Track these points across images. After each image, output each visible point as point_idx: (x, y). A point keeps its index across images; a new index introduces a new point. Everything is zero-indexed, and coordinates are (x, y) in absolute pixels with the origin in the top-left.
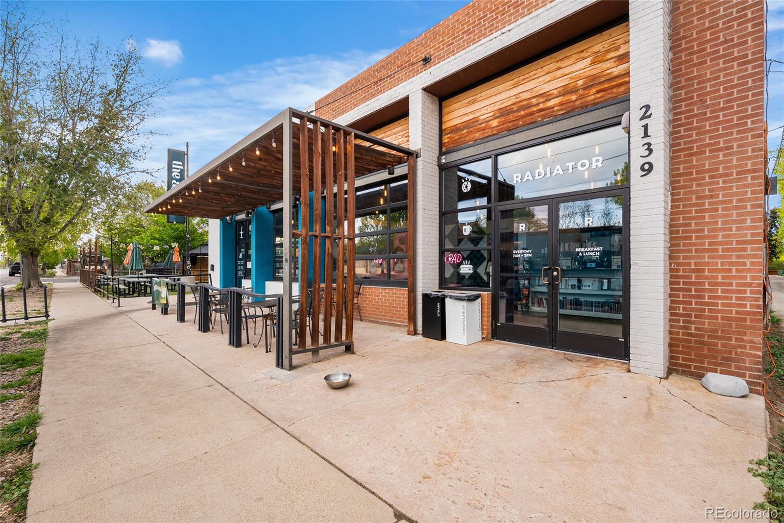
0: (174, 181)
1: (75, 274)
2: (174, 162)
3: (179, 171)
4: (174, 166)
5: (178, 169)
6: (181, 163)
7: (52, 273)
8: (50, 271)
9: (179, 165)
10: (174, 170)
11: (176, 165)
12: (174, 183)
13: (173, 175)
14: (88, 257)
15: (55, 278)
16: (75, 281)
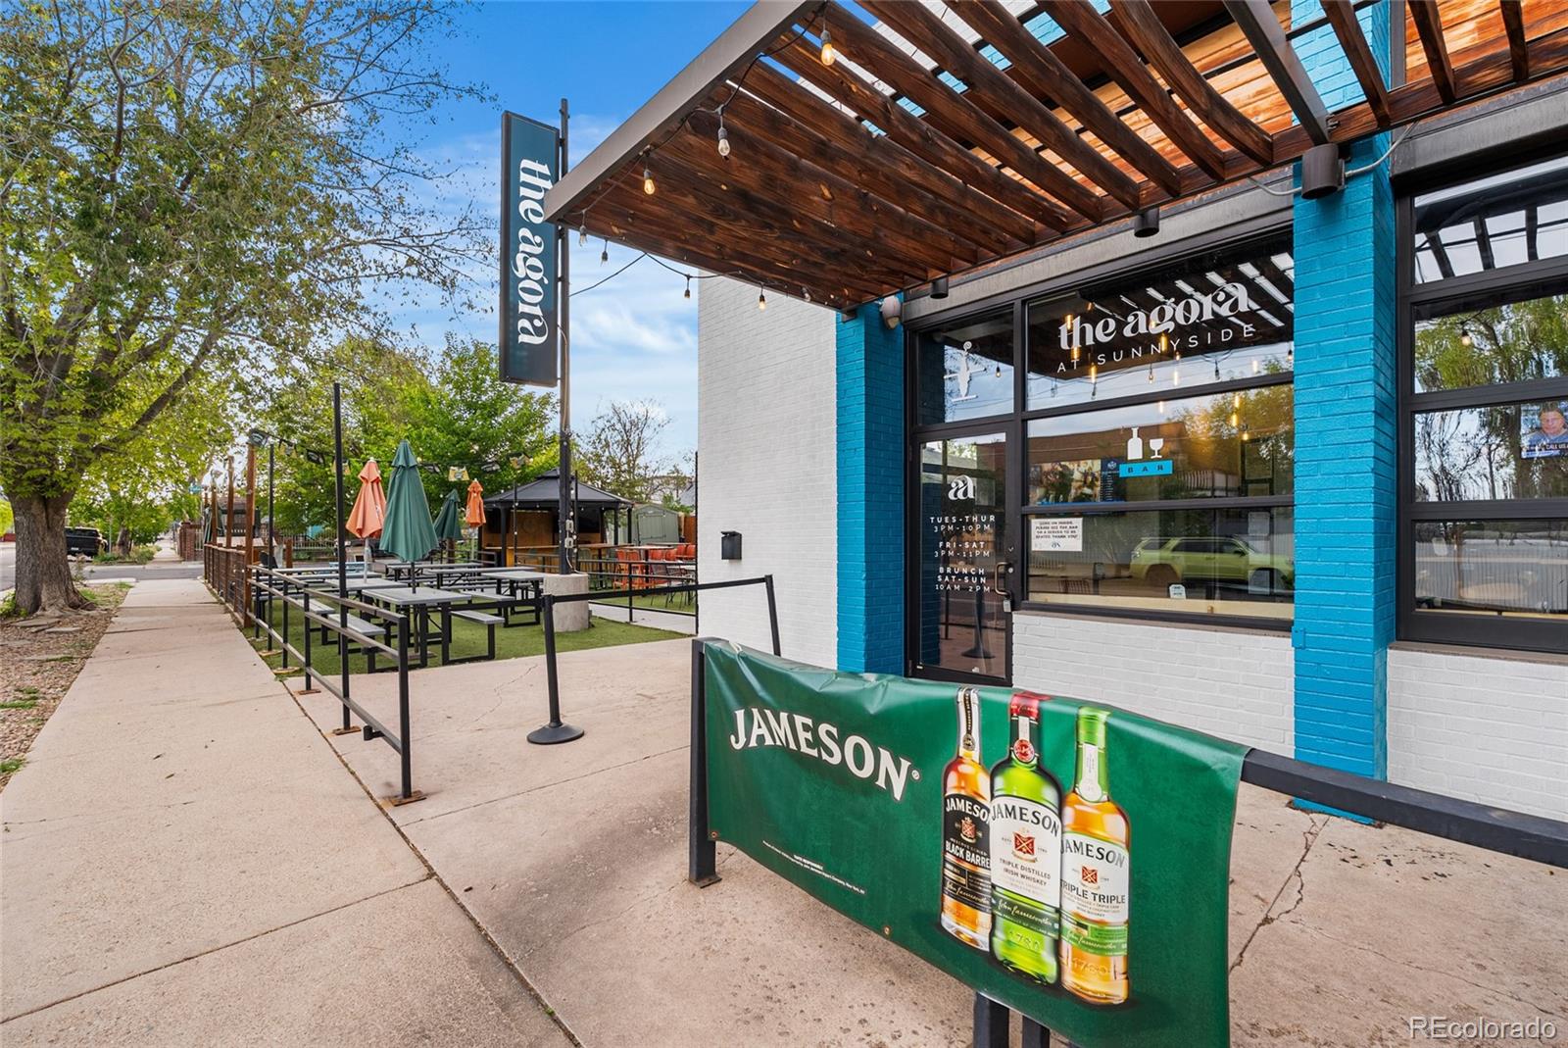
0: (524, 232)
1: (194, 557)
2: (526, 163)
3: (540, 196)
4: (524, 177)
5: (537, 189)
6: (545, 169)
7: (143, 554)
8: (141, 548)
9: (542, 176)
10: (524, 191)
11: (532, 173)
12: (526, 240)
13: (523, 206)
14: (224, 512)
15: (148, 567)
16: (193, 575)
